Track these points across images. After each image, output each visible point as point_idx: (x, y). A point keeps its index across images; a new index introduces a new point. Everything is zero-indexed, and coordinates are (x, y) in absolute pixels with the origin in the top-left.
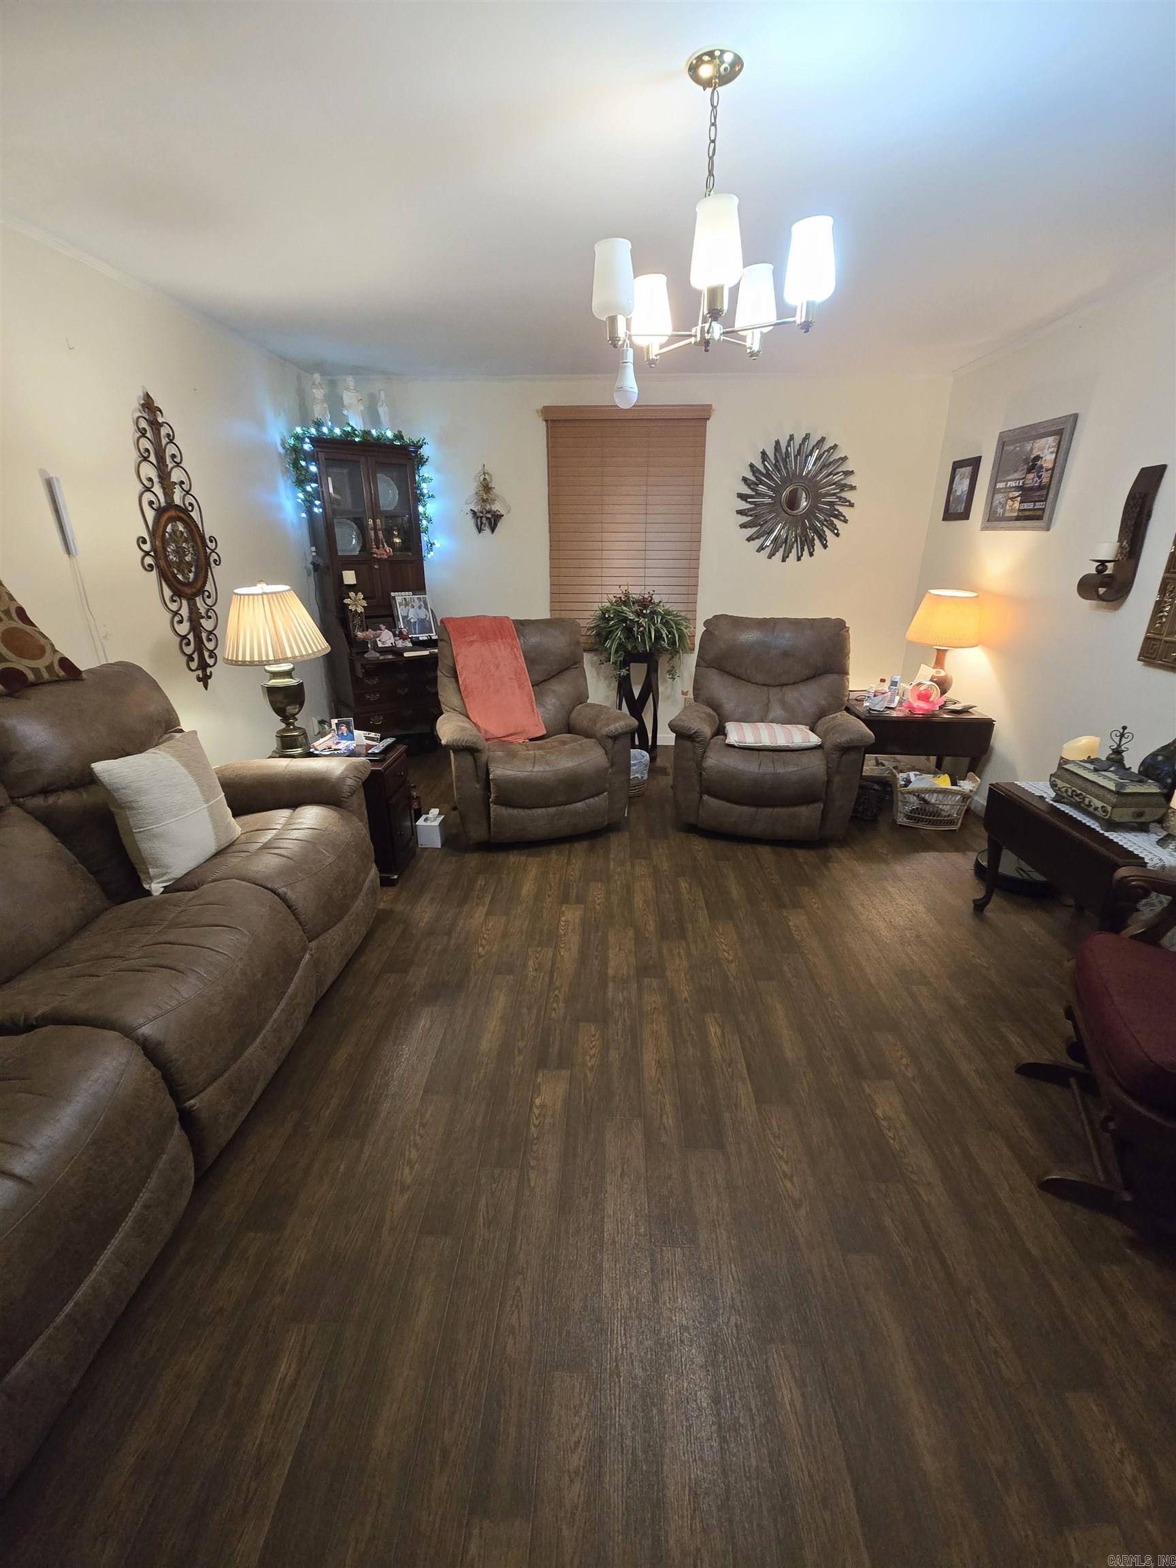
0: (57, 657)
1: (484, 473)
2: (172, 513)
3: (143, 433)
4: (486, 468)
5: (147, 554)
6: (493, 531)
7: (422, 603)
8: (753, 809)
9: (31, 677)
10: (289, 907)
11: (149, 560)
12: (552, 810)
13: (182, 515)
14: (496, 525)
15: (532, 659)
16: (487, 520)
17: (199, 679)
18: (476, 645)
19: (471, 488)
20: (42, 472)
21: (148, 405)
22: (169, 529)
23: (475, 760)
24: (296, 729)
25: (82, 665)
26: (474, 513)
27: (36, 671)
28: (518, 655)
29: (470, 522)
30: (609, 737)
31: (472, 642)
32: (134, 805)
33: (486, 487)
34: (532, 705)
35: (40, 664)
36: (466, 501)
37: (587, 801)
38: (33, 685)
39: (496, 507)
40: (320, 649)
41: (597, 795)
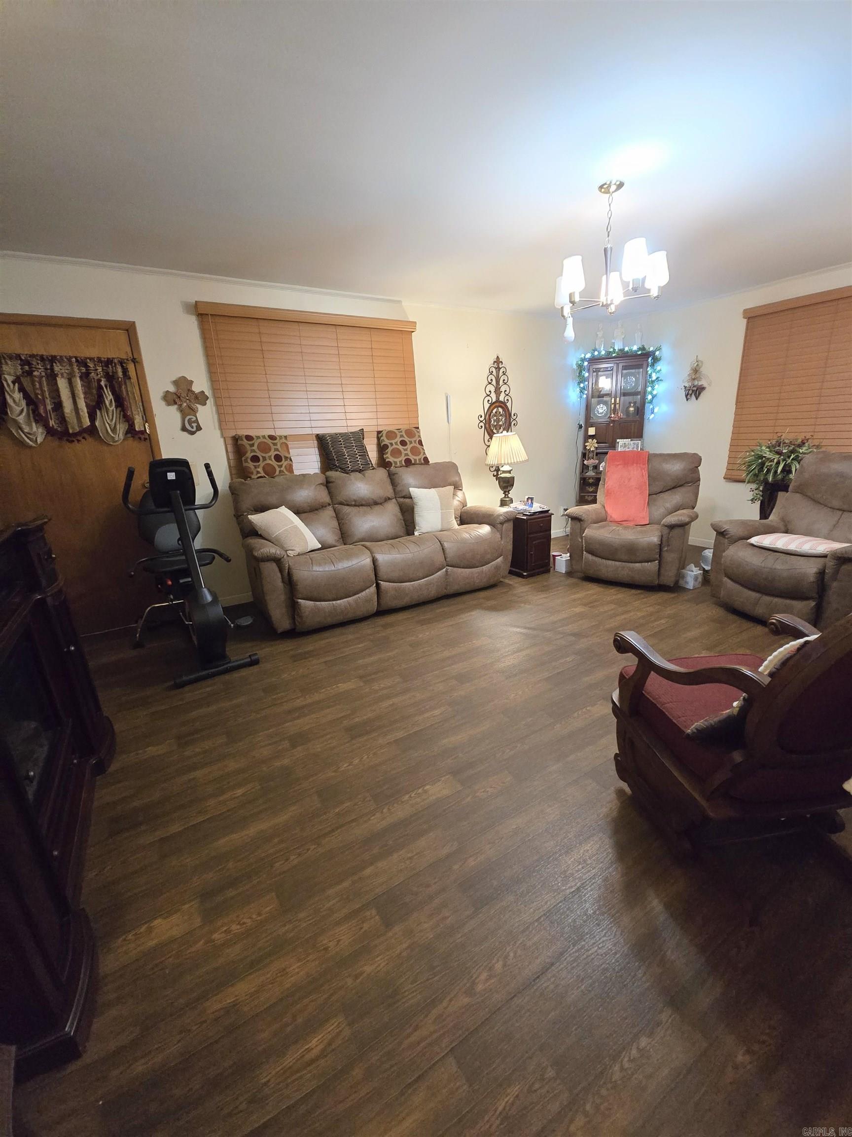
0: (425, 456)
1: (697, 361)
2: (497, 404)
3: (491, 373)
4: (698, 357)
5: (481, 421)
6: (697, 399)
7: (635, 446)
8: (757, 595)
9: (413, 462)
10: (443, 549)
11: (482, 424)
12: (618, 563)
13: (502, 405)
14: (700, 394)
15: (653, 478)
16: (695, 391)
17: (494, 476)
18: (619, 466)
19: (686, 371)
20: (446, 394)
21: (498, 361)
22: (494, 411)
23: (581, 525)
24: (508, 497)
25: (431, 461)
26: (685, 387)
27: (415, 460)
28: (644, 474)
29: (683, 393)
30: (666, 526)
31: (618, 465)
32: (417, 504)
33: (696, 371)
34: (644, 505)
35: (417, 458)
36: (683, 381)
37: (643, 564)
38: (414, 464)
39: (703, 382)
40: (518, 461)
41: (651, 561)
